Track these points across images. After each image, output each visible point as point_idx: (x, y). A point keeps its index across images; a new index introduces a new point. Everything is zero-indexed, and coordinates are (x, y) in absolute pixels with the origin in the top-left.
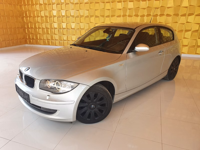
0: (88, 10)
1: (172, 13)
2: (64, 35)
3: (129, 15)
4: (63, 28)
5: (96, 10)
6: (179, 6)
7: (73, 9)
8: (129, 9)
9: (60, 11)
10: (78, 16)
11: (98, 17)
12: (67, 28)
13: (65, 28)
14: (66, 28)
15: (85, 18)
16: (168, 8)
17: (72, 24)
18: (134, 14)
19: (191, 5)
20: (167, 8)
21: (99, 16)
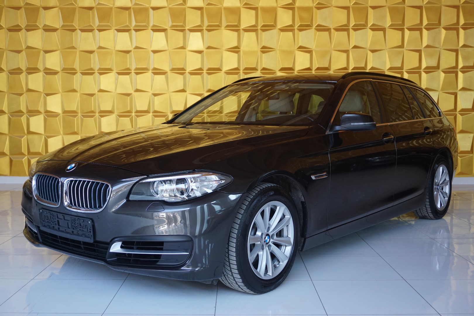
1: (166, 68)
19: (209, 48)
20: (152, 53)
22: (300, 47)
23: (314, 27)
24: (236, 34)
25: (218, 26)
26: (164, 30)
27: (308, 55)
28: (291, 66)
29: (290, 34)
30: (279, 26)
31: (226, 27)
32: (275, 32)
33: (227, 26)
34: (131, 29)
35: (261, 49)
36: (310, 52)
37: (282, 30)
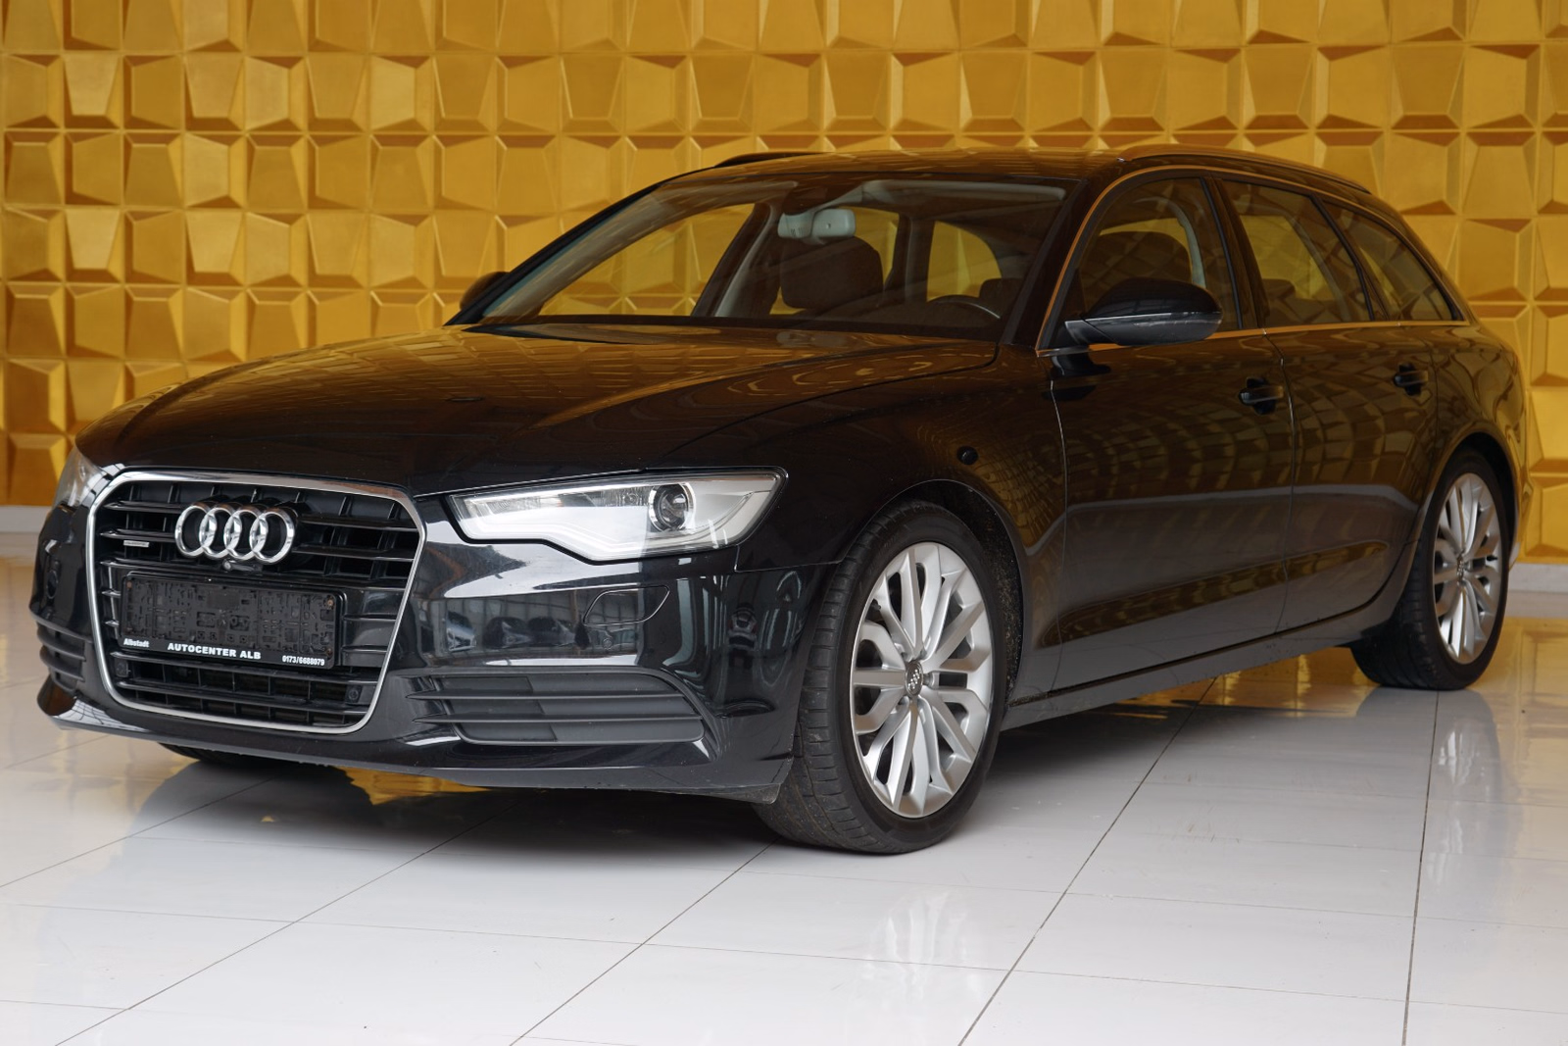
0: (415, 62)
2: (77, 366)
3: (905, 124)
4: (73, 274)
5: (511, 62)
6: (1447, 34)
7: (225, 46)
8: (907, 59)
9: (46, 60)
10: (287, 124)
11: (540, 141)
12: (132, 276)
13: (103, 276)
14: (117, 269)
15: (375, 150)
16: (1333, 53)
17: (197, 220)
18: (966, 114)
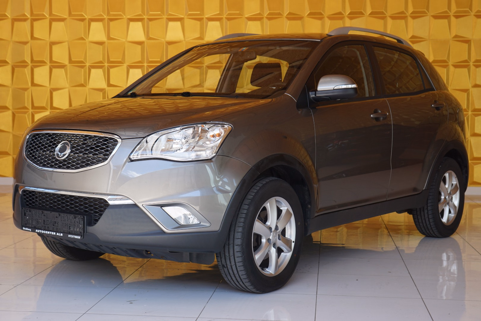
21: (66, 62)
22: (456, 36)
23: (473, 13)
24: (382, 21)
25: (361, 13)
26: (300, 18)
27: (466, 45)
28: (445, 58)
29: (446, 21)
30: (432, 12)
31: (370, 14)
32: (426, 19)
33: (372, 13)
34: (263, 18)
35: (411, 38)
36: (468, 42)
37: (436, 17)
